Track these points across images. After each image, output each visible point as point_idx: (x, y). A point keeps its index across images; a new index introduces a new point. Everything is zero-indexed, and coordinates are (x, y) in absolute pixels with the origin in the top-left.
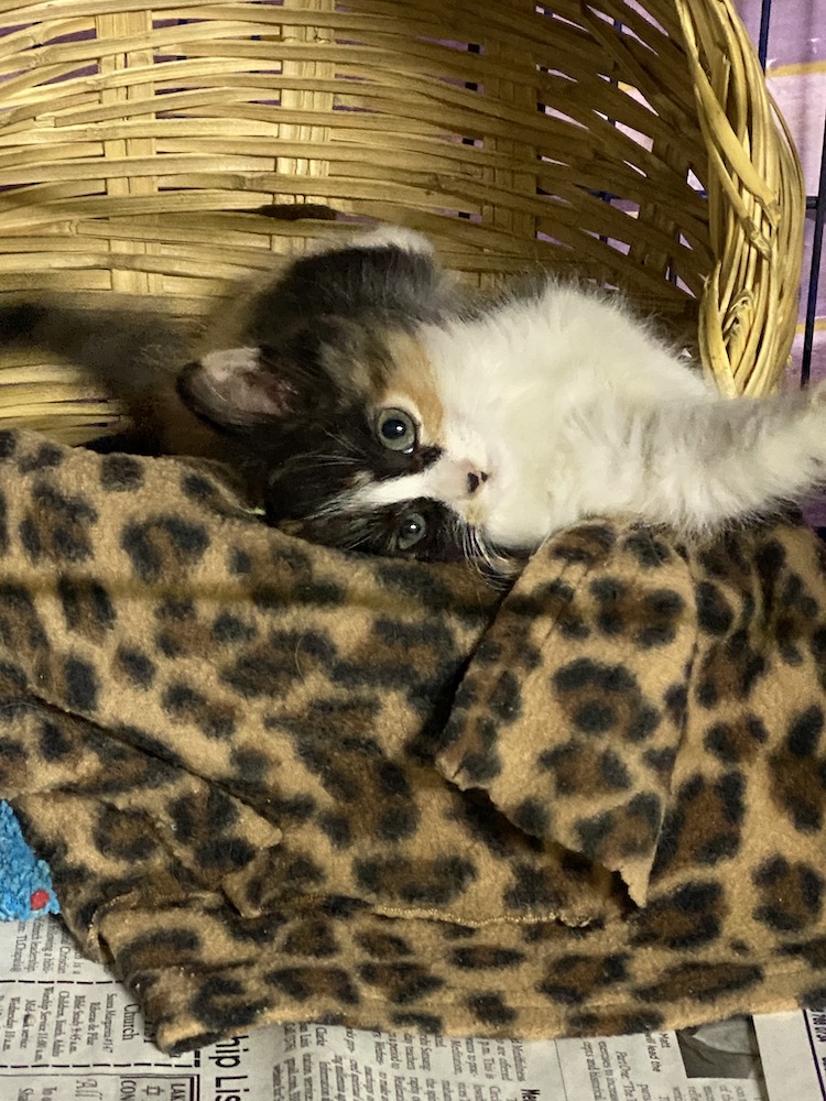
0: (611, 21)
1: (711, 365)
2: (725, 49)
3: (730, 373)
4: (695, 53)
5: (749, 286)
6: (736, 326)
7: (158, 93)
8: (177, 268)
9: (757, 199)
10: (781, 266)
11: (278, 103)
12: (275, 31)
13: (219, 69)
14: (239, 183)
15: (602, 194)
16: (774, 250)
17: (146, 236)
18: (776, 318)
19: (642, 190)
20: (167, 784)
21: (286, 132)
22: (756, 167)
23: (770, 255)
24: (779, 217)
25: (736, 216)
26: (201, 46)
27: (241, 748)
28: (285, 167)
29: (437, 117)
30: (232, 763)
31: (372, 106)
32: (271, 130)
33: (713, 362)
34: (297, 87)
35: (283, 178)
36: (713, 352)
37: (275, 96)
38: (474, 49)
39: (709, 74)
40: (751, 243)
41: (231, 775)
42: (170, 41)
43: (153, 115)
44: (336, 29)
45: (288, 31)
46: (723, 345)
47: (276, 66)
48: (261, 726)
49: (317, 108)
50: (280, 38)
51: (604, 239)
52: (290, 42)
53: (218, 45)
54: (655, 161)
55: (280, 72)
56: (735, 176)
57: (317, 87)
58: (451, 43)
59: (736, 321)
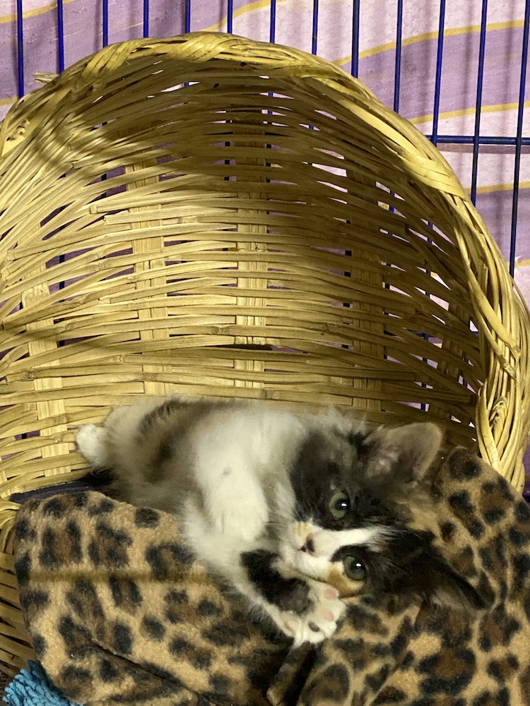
0: (426, 239)
1: (483, 441)
2: (484, 260)
3: (494, 445)
4: (468, 263)
5: (503, 394)
6: (497, 418)
7: (168, 282)
8: (181, 380)
9: (506, 344)
10: (522, 380)
11: (236, 285)
12: (233, 245)
13: (203, 267)
14: (215, 331)
15: (423, 335)
16: (518, 373)
17: (164, 362)
18: (520, 411)
19: (445, 332)
20: (173, 694)
21: (241, 301)
22: (505, 327)
23: (516, 377)
24: (520, 354)
25: (495, 354)
26: (192, 255)
27: (215, 675)
28: (240, 320)
29: (328, 292)
30: (210, 683)
31: (289, 286)
32: (233, 300)
33: (484, 439)
34: (245, 276)
35: (240, 328)
36: (484, 434)
37: (234, 281)
38: (348, 253)
39: (476, 276)
40: (504, 370)
41: (210, 690)
42: (174, 253)
43: (166, 294)
44: (267, 244)
45: (240, 245)
46: (490, 429)
47: (235, 265)
48: (226, 662)
49: (258, 288)
50: (236, 249)
51: (425, 360)
52: (242, 251)
53: (201, 254)
54: (450, 315)
55: (237, 268)
56: (493, 331)
57: (257, 276)
58: (336, 251)
59: (497, 415)
